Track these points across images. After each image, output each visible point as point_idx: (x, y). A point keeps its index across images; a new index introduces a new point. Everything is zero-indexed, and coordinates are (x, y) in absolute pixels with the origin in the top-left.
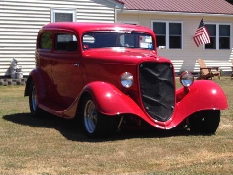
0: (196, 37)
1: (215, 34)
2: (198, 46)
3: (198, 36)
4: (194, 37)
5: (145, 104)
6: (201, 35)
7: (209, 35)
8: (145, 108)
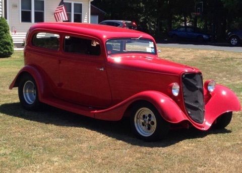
0: (56, 13)
1: (70, 11)
2: (57, 21)
3: (58, 12)
4: (55, 13)
5: (187, 109)
6: (61, 12)
7: (66, 12)
8: (188, 112)
